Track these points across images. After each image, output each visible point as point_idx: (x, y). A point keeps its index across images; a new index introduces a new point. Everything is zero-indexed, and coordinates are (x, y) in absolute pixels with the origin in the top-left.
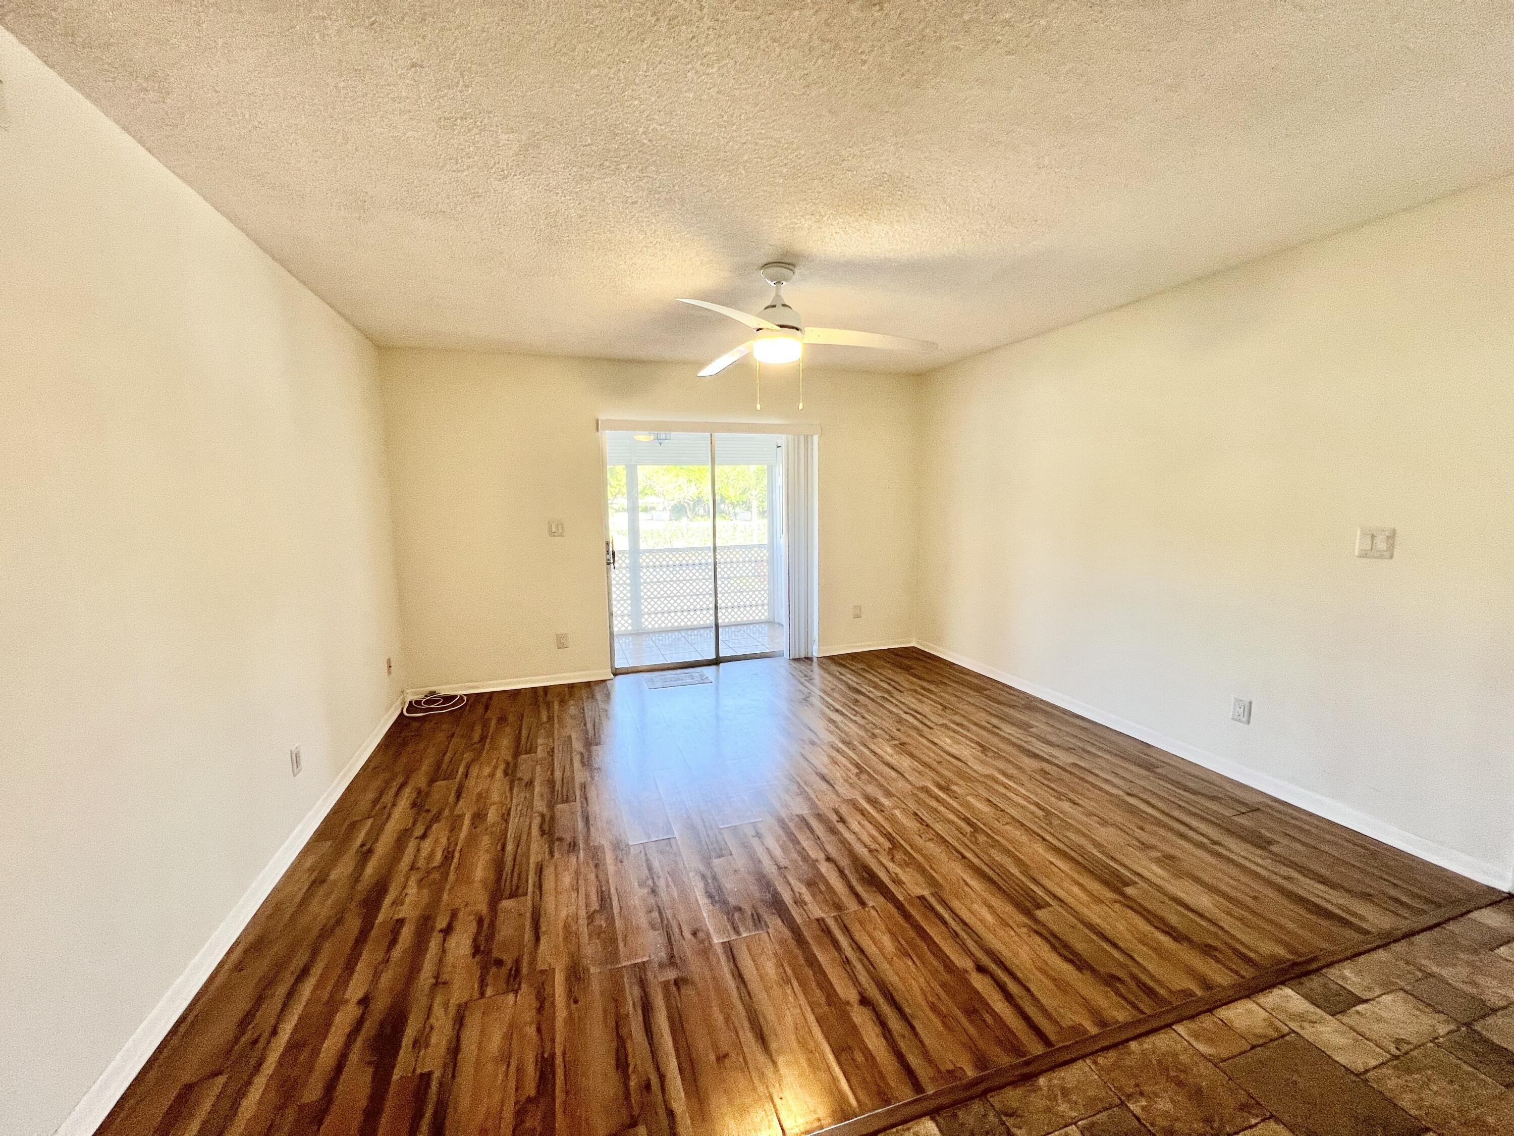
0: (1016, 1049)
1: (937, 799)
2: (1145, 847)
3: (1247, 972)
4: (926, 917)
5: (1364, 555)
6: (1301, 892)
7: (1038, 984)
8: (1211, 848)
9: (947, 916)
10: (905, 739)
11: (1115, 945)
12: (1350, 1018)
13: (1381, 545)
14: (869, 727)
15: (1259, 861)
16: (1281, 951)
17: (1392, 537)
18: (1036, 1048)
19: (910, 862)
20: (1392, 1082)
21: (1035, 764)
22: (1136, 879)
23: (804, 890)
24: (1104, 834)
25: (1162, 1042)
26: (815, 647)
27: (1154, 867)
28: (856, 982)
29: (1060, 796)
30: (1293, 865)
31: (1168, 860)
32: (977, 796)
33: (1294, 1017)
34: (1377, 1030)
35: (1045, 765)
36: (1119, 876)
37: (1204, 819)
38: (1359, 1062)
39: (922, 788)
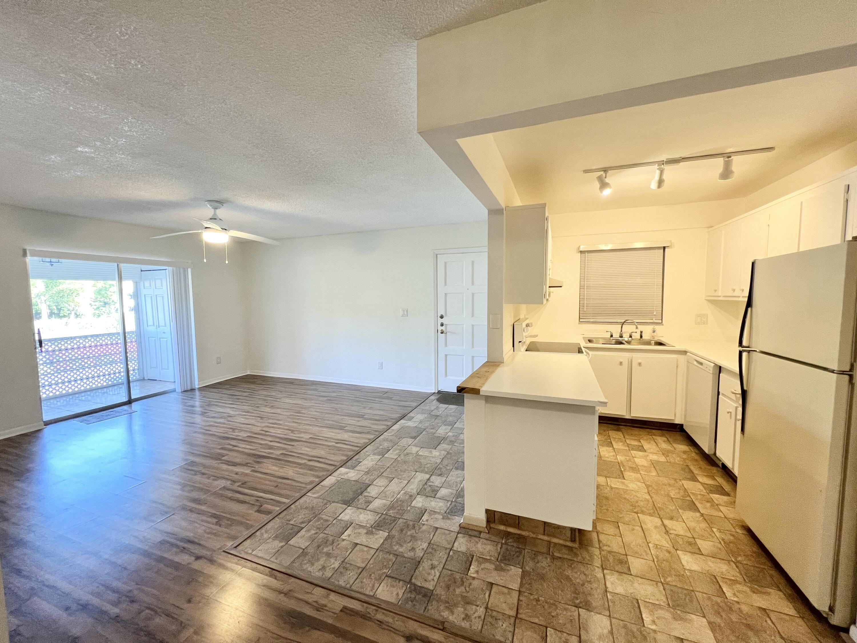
0: (353, 451)
1: (298, 416)
2: (365, 408)
3: (394, 421)
4: (315, 441)
5: (402, 316)
6: (400, 404)
7: (352, 440)
8: (380, 403)
9: (321, 438)
10: (272, 405)
12: (413, 420)
13: (406, 313)
14: (253, 405)
15: (391, 402)
16: (399, 415)
17: (407, 311)
18: (357, 449)
19: (301, 432)
20: (420, 426)
21: (325, 399)
22: (366, 414)
23: (269, 451)
24: (354, 408)
25: (382, 437)
26: (197, 383)
27: (369, 411)
28: (304, 459)
29: (337, 404)
30: (398, 400)
31: (371, 408)
32: (311, 411)
33: (404, 424)
34: (416, 420)
35: (329, 398)
36: (361, 415)
37: (376, 398)
38: (415, 425)
39: (291, 415)
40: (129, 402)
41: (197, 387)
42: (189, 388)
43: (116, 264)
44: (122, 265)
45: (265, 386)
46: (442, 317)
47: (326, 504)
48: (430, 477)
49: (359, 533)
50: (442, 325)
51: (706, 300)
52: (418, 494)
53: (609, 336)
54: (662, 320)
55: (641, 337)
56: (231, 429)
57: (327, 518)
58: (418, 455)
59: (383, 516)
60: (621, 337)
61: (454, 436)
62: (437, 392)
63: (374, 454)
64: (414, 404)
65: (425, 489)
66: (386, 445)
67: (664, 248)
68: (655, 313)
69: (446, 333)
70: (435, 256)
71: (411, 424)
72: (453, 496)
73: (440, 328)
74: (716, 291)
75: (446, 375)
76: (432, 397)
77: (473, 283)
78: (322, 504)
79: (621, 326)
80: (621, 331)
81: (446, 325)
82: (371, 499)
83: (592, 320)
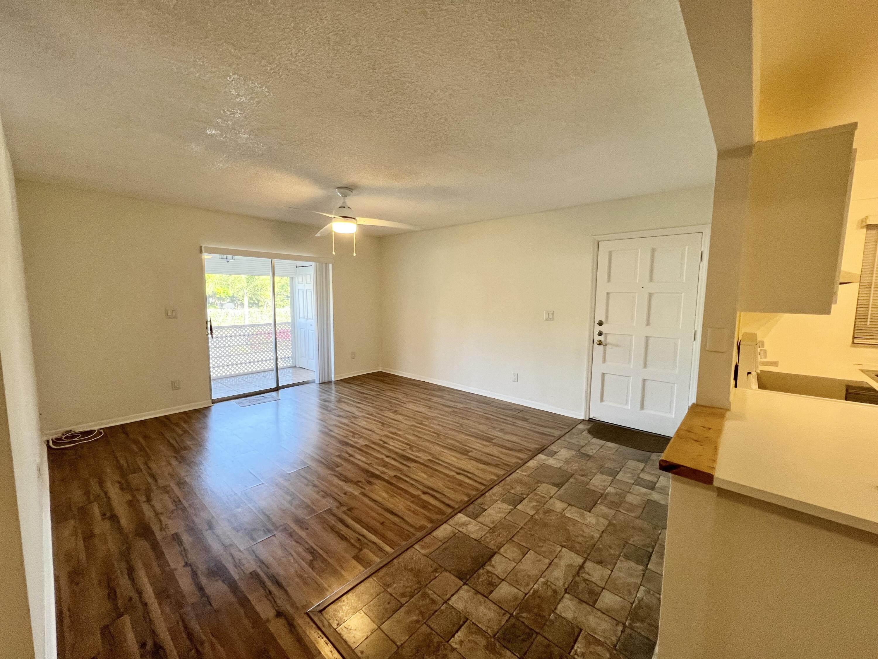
0: (477, 490)
1: (420, 428)
2: (494, 428)
3: (530, 453)
4: (434, 465)
5: (546, 320)
6: (539, 431)
7: (476, 472)
8: (513, 424)
9: (441, 463)
10: (395, 409)
11: (495, 457)
12: (556, 457)
13: (551, 317)
14: (377, 407)
15: (526, 425)
16: (538, 446)
17: (553, 314)
18: (482, 487)
19: (420, 450)
20: (566, 468)
21: (450, 410)
22: (495, 437)
23: (383, 469)
24: (482, 427)
25: (514, 476)
26: (333, 376)
27: (499, 433)
28: (418, 489)
29: (463, 418)
30: (535, 424)
31: (502, 430)
32: (434, 424)
33: (543, 460)
34: (560, 458)
35: (454, 409)
36: (490, 438)
37: (509, 416)
38: (558, 465)
39: (412, 425)
40: (277, 389)
41: (333, 379)
42: (326, 381)
43: (270, 260)
44: (276, 261)
45: (393, 386)
46: (600, 324)
47: (435, 570)
48: (584, 563)
49: (476, 643)
50: (600, 334)
52: (566, 592)
56: (351, 432)
57: (434, 596)
58: (564, 516)
59: (513, 620)
61: (616, 494)
62: (587, 419)
63: (503, 501)
64: (557, 433)
65: (577, 585)
66: (519, 489)
69: (606, 345)
70: (596, 244)
71: (551, 462)
72: (624, 614)
73: (597, 338)
75: (602, 400)
76: (581, 426)
77: (651, 280)
78: (431, 569)
81: (606, 334)
82: (497, 581)
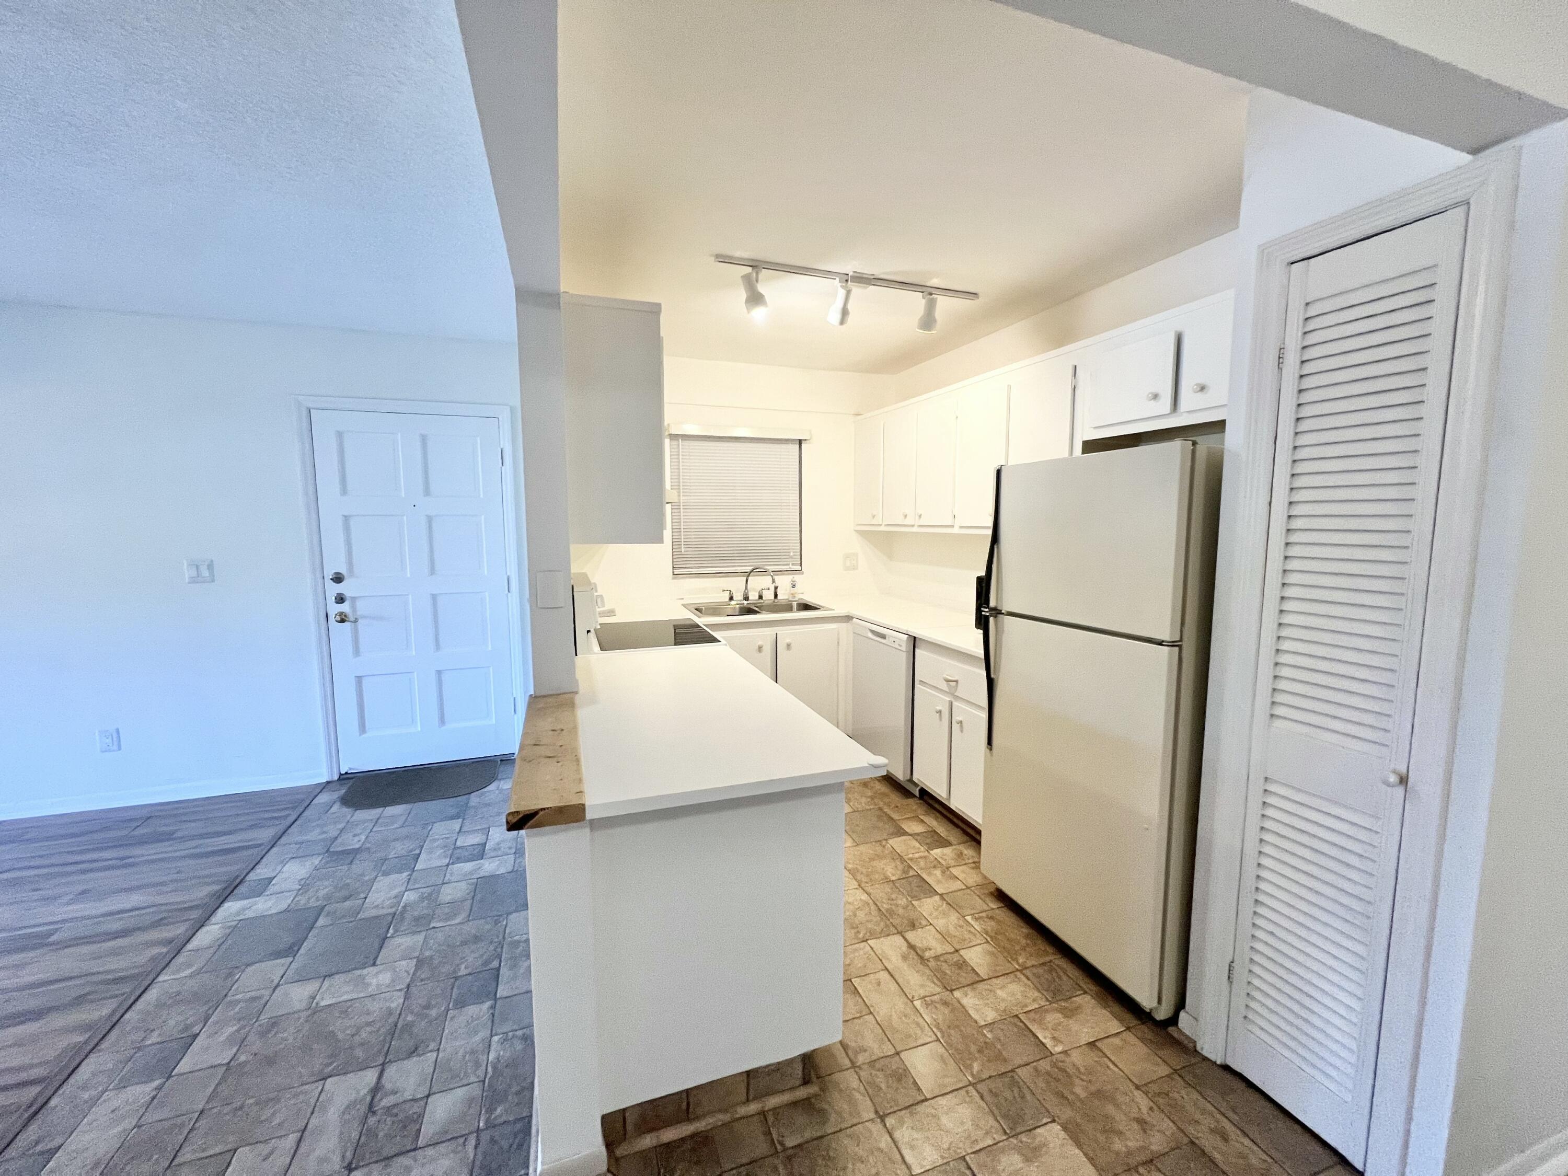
3: (195, 914)
5: (194, 581)
6: (210, 849)
8: (124, 864)
11: (66, 979)
12: (271, 889)
13: (206, 573)
15: (170, 849)
16: (216, 888)
17: (210, 567)
18: (31, 1094)
20: (302, 900)
22: (58, 926)
25: (153, 994)
27: (71, 908)
30: (199, 837)
31: (82, 896)
33: (238, 914)
34: (284, 886)
36: (34, 936)
37: (102, 849)
38: (283, 906)
46: (338, 579)
48: (381, 1076)
50: (340, 599)
51: (857, 531)
53: (727, 599)
54: (801, 566)
55: (776, 596)
58: (317, 1010)
60: (746, 598)
61: (422, 899)
62: (336, 777)
63: (122, 1083)
64: (265, 835)
65: (372, 1134)
66: (174, 1021)
67: (800, 442)
68: (792, 554)
69: (356, 621)
70: (304, 413)
71: (264, 905)
72: (474, 1110)
73: (335, 609)
74: (874, 517)
75: (363, 729)
76: (324, 798)
77: (427, 492)
79: (745, 578)
80: (746, 588)
81: (354, 599)
83: (695, 571)
